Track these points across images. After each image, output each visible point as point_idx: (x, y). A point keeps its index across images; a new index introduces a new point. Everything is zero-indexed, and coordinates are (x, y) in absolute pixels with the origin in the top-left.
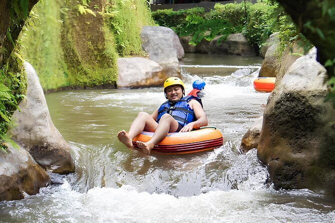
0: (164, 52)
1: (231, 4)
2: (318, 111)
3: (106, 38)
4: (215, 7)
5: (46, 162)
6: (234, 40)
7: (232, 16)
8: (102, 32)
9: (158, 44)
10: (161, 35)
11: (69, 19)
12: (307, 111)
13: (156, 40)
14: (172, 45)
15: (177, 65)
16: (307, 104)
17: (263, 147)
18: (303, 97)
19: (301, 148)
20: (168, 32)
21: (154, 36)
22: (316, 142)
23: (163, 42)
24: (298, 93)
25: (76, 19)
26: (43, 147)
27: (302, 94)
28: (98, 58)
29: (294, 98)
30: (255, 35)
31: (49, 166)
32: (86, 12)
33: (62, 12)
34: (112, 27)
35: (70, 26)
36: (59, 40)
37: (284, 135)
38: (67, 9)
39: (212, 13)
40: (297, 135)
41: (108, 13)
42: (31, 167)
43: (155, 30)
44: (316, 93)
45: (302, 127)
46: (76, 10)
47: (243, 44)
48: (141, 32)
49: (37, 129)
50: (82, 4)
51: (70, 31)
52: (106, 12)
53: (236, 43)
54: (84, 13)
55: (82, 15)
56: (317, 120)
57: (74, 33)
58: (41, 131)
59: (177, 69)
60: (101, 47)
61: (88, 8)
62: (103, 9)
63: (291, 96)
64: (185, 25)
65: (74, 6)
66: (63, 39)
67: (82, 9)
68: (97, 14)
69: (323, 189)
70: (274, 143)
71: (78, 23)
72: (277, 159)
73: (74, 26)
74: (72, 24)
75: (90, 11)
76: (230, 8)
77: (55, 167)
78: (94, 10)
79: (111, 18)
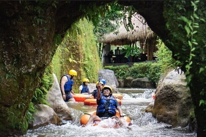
0: (109, 82)
1: (142, 63)
2: (178, 93)
3: (82, 74)
4: (134, 65)
5: (61, 115)
6: (143, 81)
7: (143, 69)
8: (80, 71)
9: (106, 78)
10: (108, 74)
11: (65, 64)
12: (173, 93)
13: (106, 76)
14: (113, 78)
15: (116, 88)
16: (173, 90)
17: (155, 110)
18: (172, 87)
19: (171, 109)
20: (111, 72)
21: (104, 74)
22: (177, 107)
23: (109, 77)
24: (169, 85)
25: (68, 65)
26: (59, 109)
27: (171, 86)
28: (78, 83)
29: (168, 88)
30: (154, 78)
31: (62, 117)
32: (73, 61)
33: (61, 61)
34: (85, 69)
35: (65, 68)
36: (60, 74)
37: (163, 104)
38: (64, 60)
39: (133, 68)
40: (169, 104)
41: (83, 62)
42: (54, 115)
43: (105, 71)
44: (177, 85)
45: (171, 100)
46: (68, 61)
47: (148, 82)
48: (98, 72)
49: (56, 101)
50: (71, 58)
51: (65, 70)
52: (82, 62)
53: (144, 82)
54: (71, 62)
55: (71, 63)
56: (178, 97)
57: (67, 71)
58: (58, 102)
59: (115, 90)
60: (79, 78)
61: (73, 59)
62: (81, 60)
63: (167, 87)
64: (119, 73)
65: (67, 58)
66: (61, 74)
67: (71, 60)
68: (78, 63)
69: (180, 126)
70: (160, 108)
71: (68, 67)
72: (160, 114)
73: (67, 68)
74: (66, 67)
75: (74, 61)
76: (142, 65)
77: (64, 117)
78: (76, 60)
79: (84, 65)
